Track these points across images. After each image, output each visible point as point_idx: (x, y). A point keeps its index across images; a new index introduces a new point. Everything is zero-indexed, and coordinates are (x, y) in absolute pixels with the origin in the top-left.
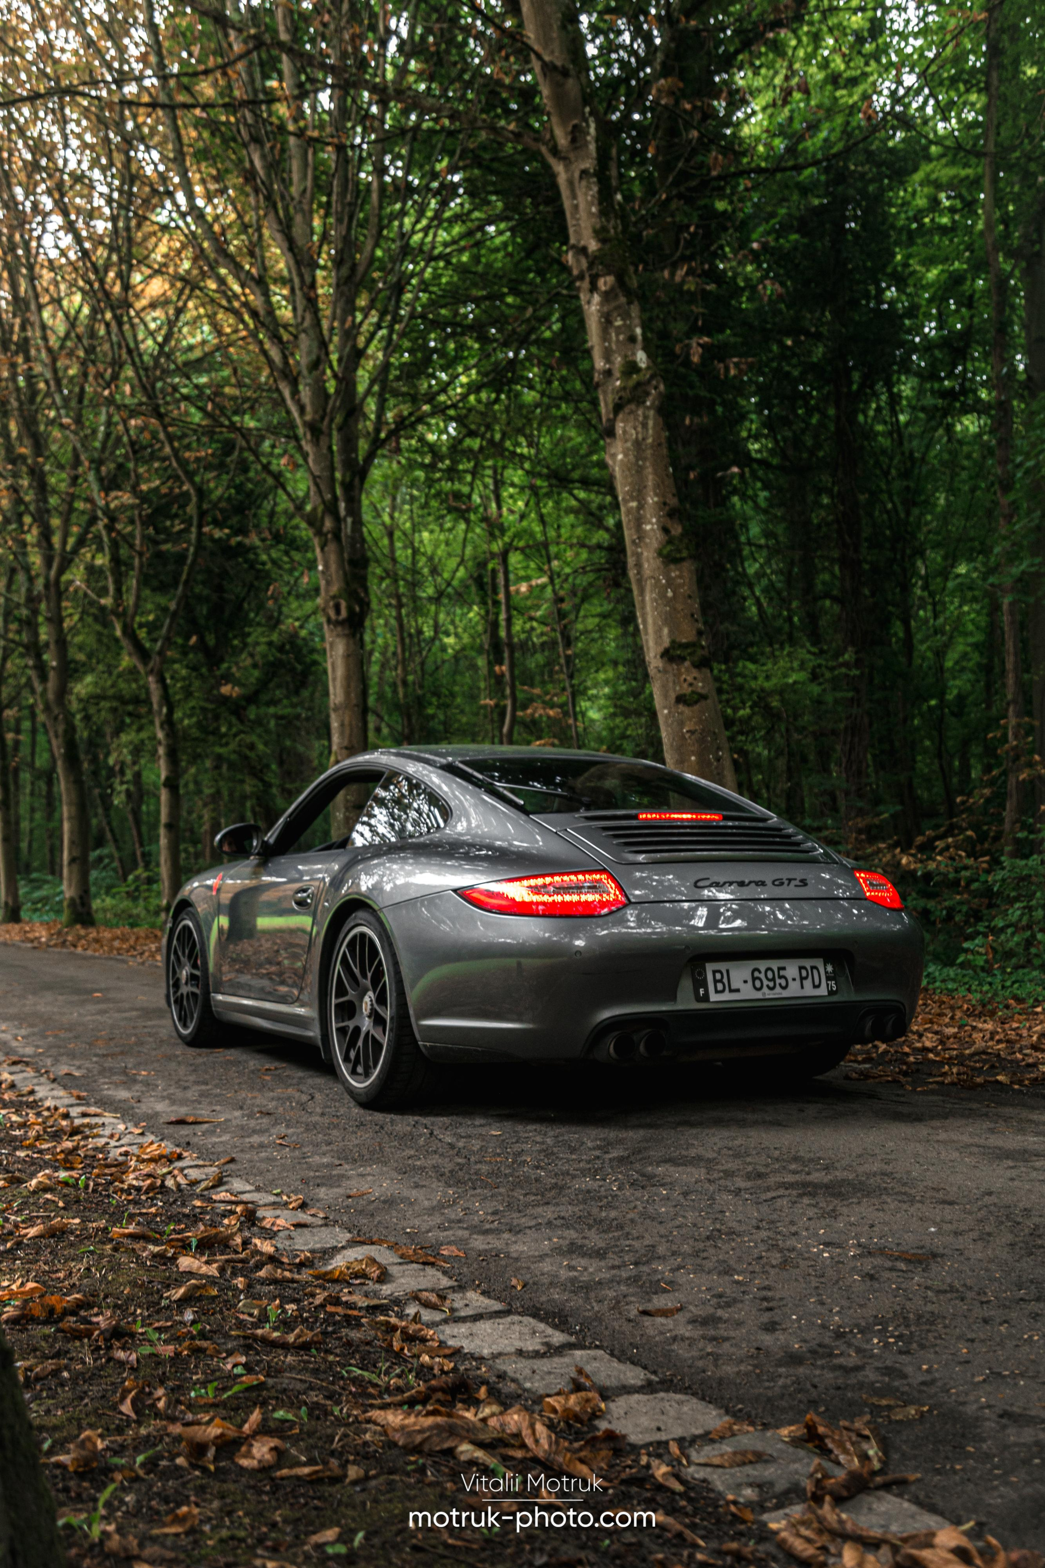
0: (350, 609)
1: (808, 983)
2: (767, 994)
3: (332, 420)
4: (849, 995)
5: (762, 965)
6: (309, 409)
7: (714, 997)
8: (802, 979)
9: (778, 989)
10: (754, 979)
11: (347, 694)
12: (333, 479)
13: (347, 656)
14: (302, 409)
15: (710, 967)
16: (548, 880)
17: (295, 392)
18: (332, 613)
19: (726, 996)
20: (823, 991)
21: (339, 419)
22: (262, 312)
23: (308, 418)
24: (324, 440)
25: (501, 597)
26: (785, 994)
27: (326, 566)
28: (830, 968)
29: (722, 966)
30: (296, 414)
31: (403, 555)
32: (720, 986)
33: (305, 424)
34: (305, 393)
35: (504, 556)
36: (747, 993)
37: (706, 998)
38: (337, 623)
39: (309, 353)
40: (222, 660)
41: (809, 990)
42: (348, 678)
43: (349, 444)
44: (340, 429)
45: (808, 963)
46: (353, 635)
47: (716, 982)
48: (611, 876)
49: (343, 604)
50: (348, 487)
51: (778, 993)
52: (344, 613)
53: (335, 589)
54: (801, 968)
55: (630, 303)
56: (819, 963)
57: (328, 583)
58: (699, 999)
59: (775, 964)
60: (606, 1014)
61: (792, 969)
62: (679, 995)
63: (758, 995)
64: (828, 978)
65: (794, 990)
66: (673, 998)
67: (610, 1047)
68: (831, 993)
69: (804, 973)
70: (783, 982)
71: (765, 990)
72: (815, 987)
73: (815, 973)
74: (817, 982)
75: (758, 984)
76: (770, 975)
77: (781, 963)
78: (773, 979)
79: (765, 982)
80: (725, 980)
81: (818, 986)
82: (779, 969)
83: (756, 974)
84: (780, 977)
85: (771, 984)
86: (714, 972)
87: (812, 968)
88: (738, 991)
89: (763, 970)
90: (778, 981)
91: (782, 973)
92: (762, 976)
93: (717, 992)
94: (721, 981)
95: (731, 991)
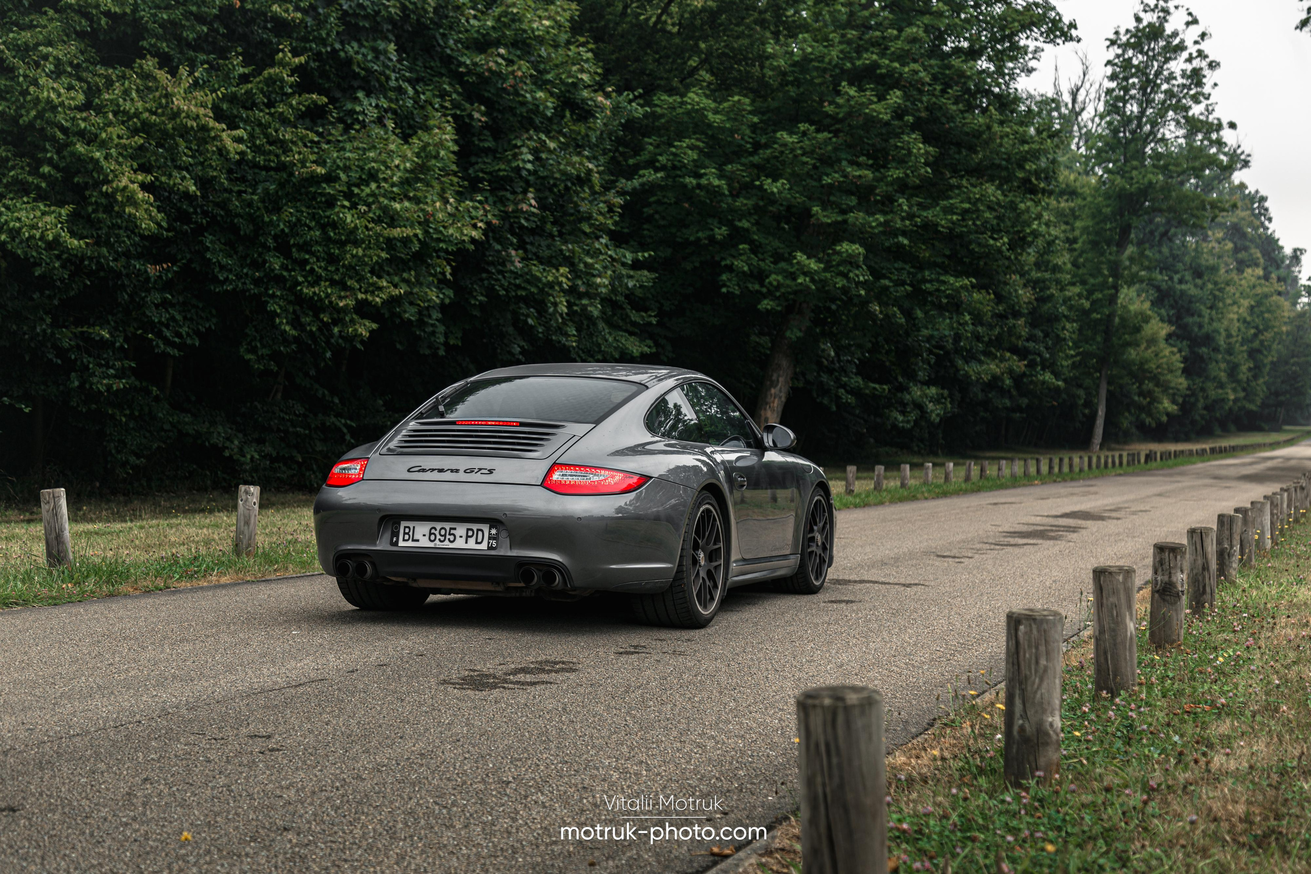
1: (472, 541)
2: (438, 544)
4: (505, 551)
5: (439, 525)
7: (401, 544)
8: (468, 537)
9: (447, 542)
10: (431, 534)
15: (403, 524)
19: (410, 544)
20: (484, 546)
26: (451, 546)
28: (494, 532)
29: (411, 524)
32: (407, 537)
36: (424, 543)
37: (396, 544)
41: (472, 544)
45: (475, 527)
47: (405, 533)
51: (447, 544)
54: (467, 530)
56: (485, 528)
58: (391, 544)
59: (448, 526)
61: (461, 530)
62: (379, 541)
63: (432, 545)
64: (490, 538)
65: (460, 544)
66: (375, 542)
68: (490, 548)
69: (470, 533)
70: (452, 538)
71: (437, 542)
72: (477, 543)
73: (480, 533)
74: (479, 540)
75: (433, 537)
76: (443, 532)
77: (453, 525)
78: (445, 536)
79: (438, 537)
80: (410, 533)
81: (480, 543)
82: (451, 529)
83: (433, 531)
84: (450, 534)
85: (442, 539)
86: (405, 527)
87: (478, 530)
88: (417, 541)
89: (438, 530)
90: (448, 537)
91: (452, 532)
92: (437, 533)
93: (403, 540)
94: (408, 534)
95: (413, 540)
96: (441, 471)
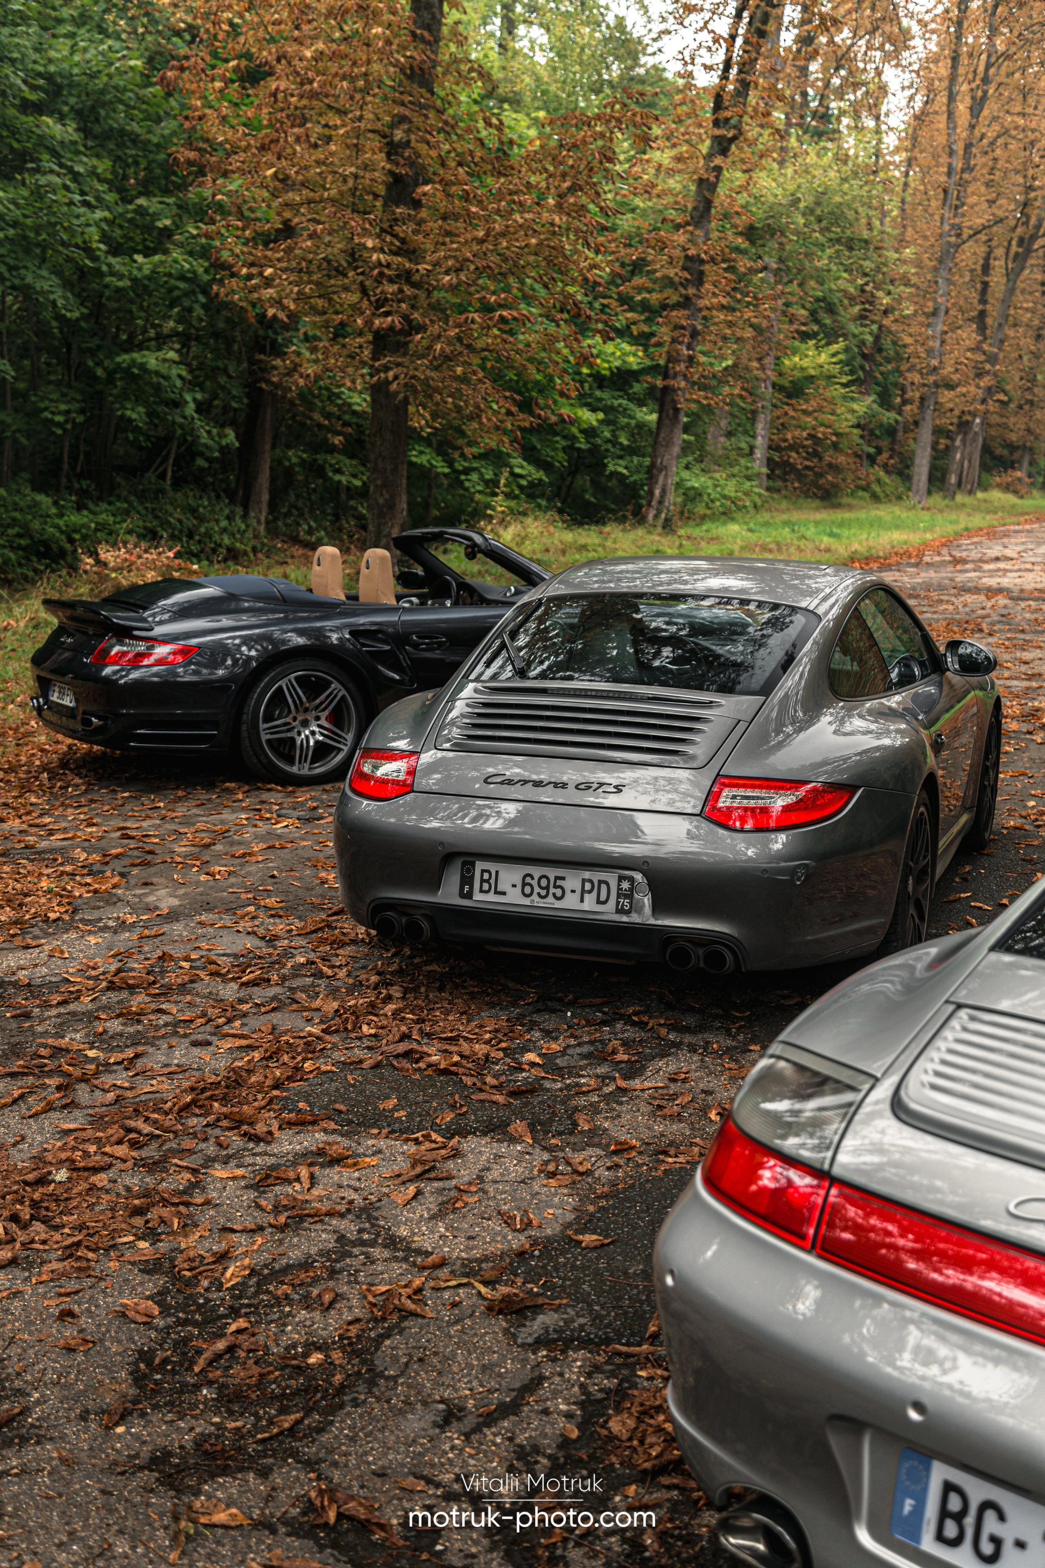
1: (591, 899)
2: (536, 900)
4: (645, 918)
5: (537, 871)
7: (477, 896)
8: (583, 891)
9: (550, 899)
10: (524, 884)
15: (480, 866)
19: (491, 897)
20: (610, 907)
26: (558, 904)
28: (626, 886)
29: (492, 867)
32: (486, 886)
36: (515, 897)
37: (469, 895)
41: (589, 904)
45: (595, 876)
47: (483, 881)
51: (550, 902)
54: (585, 880)
56: (612, 879)
58: (462, 895)
59: (552, 873)
61: (573, 880)
62: (442, 888)
63: (527, 901)
64: (619, 896)
65: (571, 902)
66: (435, 890)
68: (620, 911)
69: (588, 886)
70: (559, 892)
71: (535, 897)
72: (599, 902)
73: (604, 887)
74: (603, 898)
75: (528, 890)
76: (544, 883)
77: (560, 872)
78: (547, 888)
79: (537, 890)
80: (492, 881)
81: (604, 903)
82: (557, 878)
83: (528, 880)
84: (555, 887)
85: (543, 893)
86: (483, 871)
87: (600, 882)
88: (504, 893)
89: (536, 878)
90: (552, 890)
91: (559, 883)
92: (534, 883)
93: (481, 891)
94: (488, 881)
95: (496, 892)
96: (538, 784)
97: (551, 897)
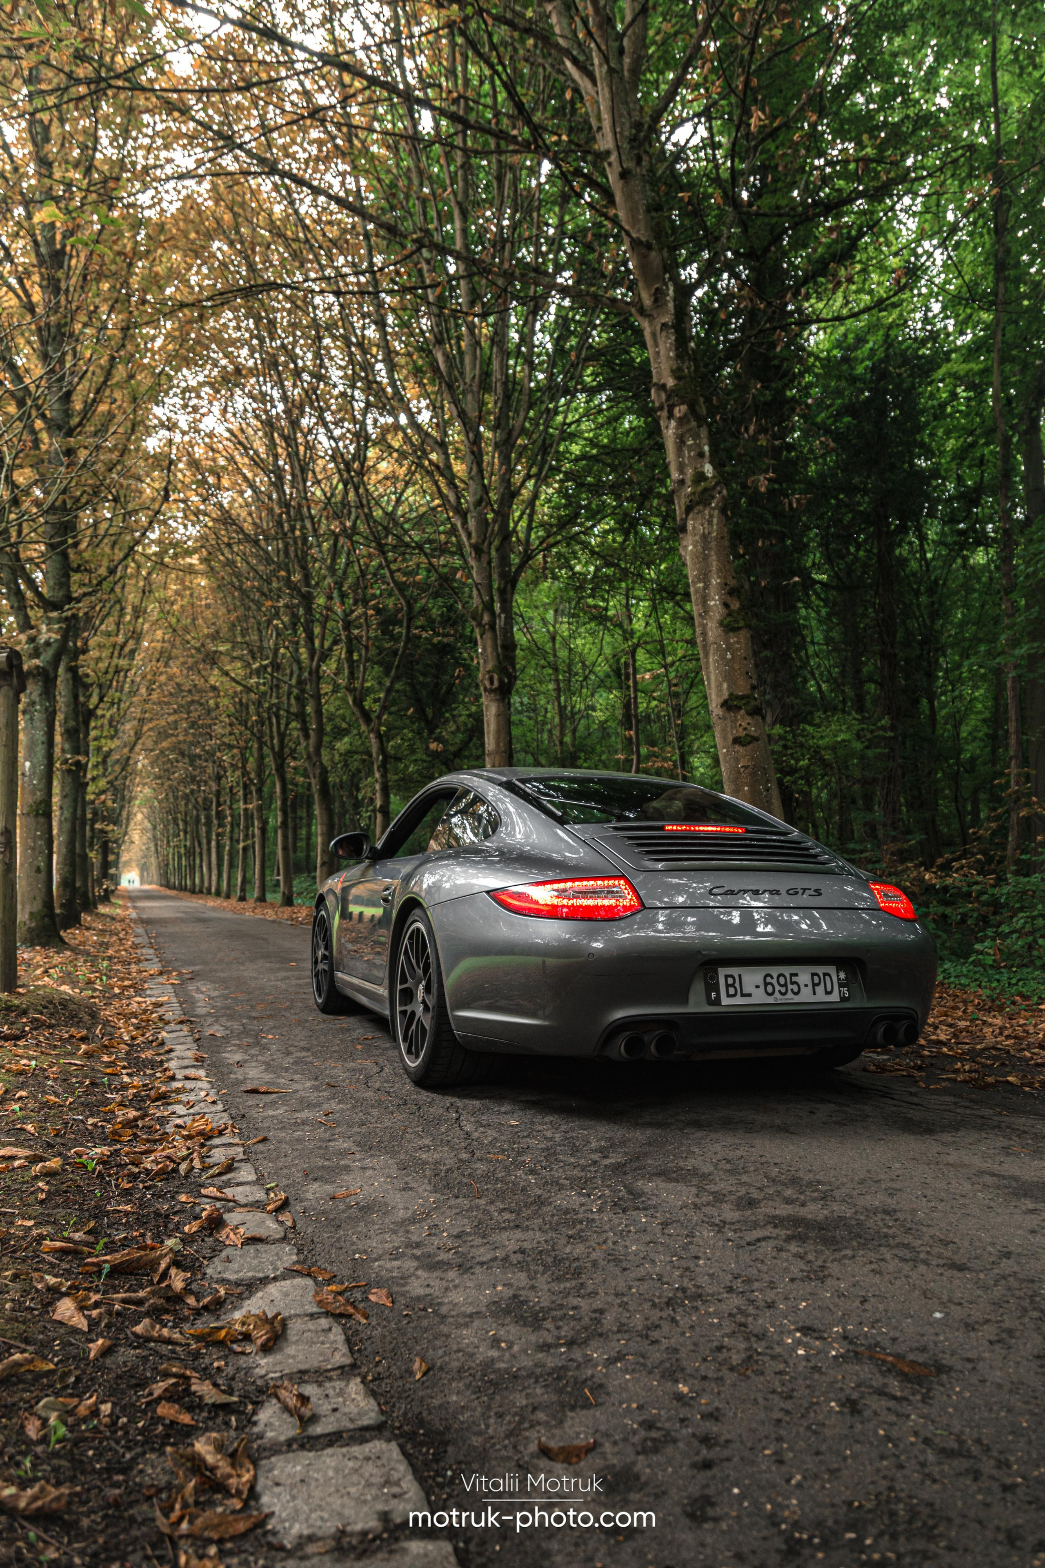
0: (501, 681)
1: (820, 990)
2: (778, 999)
3: (490, 544)
4: (861, 1002)
5: (775, 971)
6: (474, 535)
7: (725, 1001)
8: (815, 985)
9: (790, 995)
10: (766, 984)
11: (498, 744)
12: (490, 586)
13: (498, 715)
14: (469, 535)
15: (722, 972)
16: (569, 884)
17: (465, 523)
18: (487, 684)
19: (739, 1000)
20: (835, 997)
21: (496, 543)
22: (441, 465)
23: (473, 541)
24: (485, 559)
25: (631, 683)
26: (797, 999)
27: (484, 649)
28: (842, 975)
29: (735, 971)
30: (464, 538)
31: (563, 654)
32: (732, 991)
33: (471, 545)
34: (472, 523)
35: (633, 653)
36: (759, 997)
37: (717, 1001)
38: (491, 691)
39: (475, 494)
40: (437, 727)
41: (821, 996)
42: (498, 732)
43: (504, 560)
44: (497, 550)
45: (820, 970)
46: (503, 700)
47: (728, 986)
48: (628, 883)
49: (496, 677)
50: (502, 592)
51: (790, 997)
52: (496, 684)
53: (490, 666)
54: (813, 975)
55: (699, 426)
56: (832, 970)
57: (485, 662)
58: (710, 1003)
59: (787, 970)
60: (620, 1014)
61: (804, 976)
62: (692, 999)
63: (770, 1000)
64: (841, 985)
65: (806, 996)
66: (685, 1001)
67: (619, 1049)
68: (843, 999)
69: (816, 980)
71: (777, 994)
72: (827, 993)
73: (828, 979)
74: (829, 988)
75: (770, 989)
76: (782, 981)
77: (794, 969)
78: (785, 985)
80: (737, 985)
81: (830, 993)
82: (792, 975)
83: (769, 979)
84: (792, 983)
85: (783, 990)
86: (726, 977)
87: (825, 974)
88: (749, 995)
89: (775, 976)
90: (790, 987)
91: (794, 979)
92: (774, 981)
93: (729, 996)
94: (733, 985)
95: (743, 995)
96: (756, 892)
97: (790, 993)
